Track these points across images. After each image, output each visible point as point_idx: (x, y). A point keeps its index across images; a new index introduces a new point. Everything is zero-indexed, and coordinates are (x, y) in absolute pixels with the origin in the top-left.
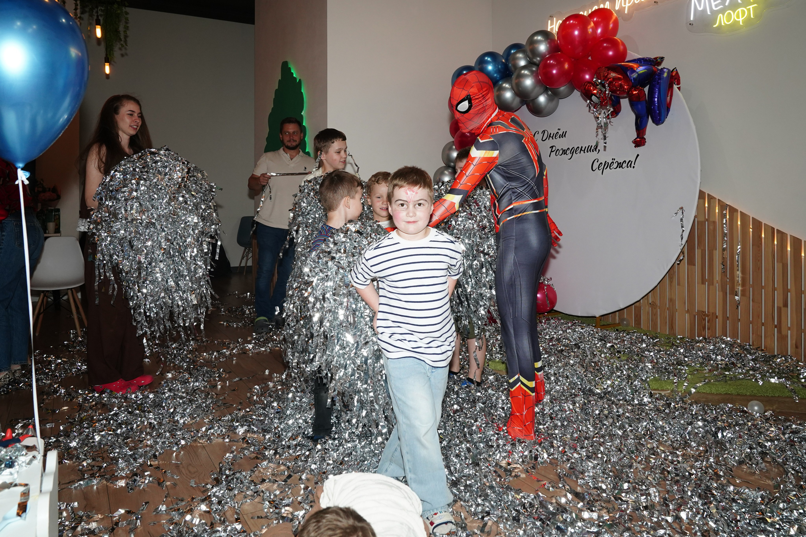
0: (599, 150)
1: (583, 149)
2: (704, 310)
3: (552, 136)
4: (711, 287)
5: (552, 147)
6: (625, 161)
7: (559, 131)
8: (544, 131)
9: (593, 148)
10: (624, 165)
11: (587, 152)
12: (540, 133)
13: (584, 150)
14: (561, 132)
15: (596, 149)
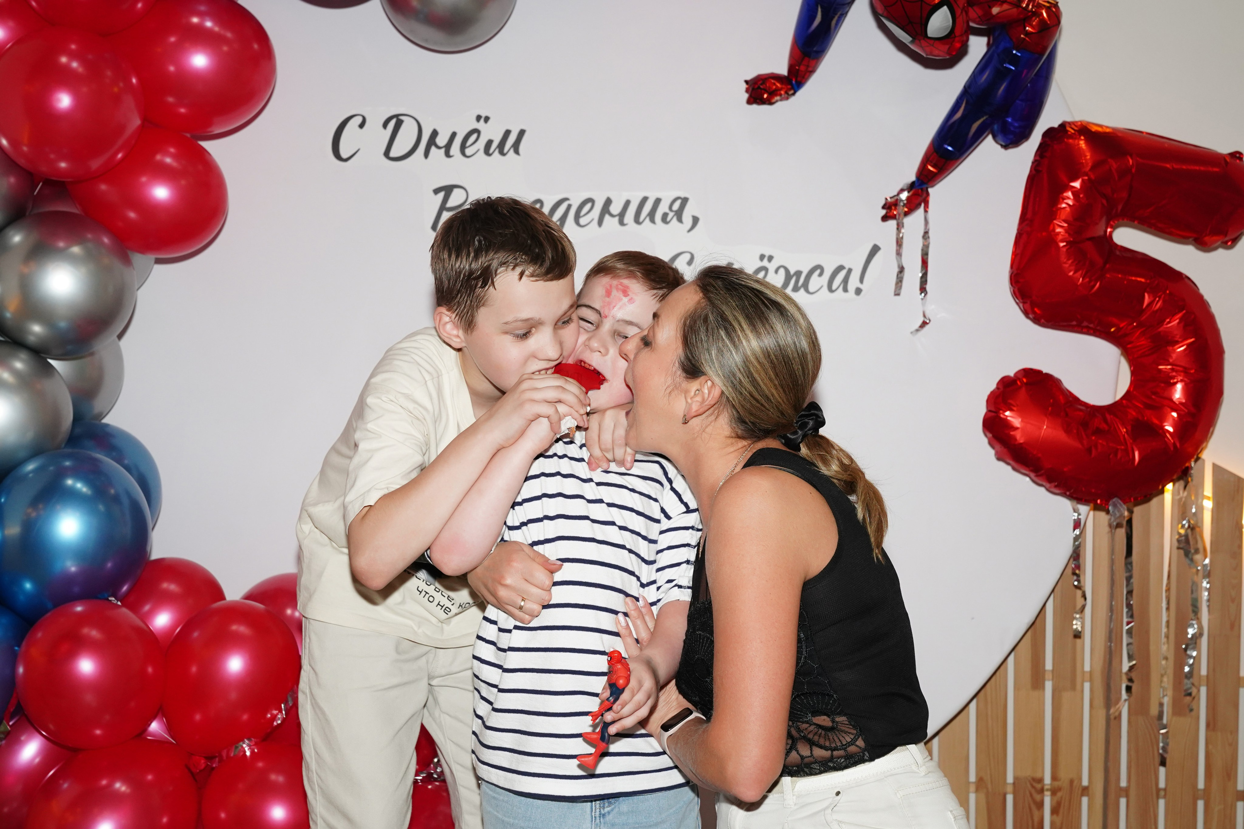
0: (696, 220)
1: (615, 209)
2: (1038, 775)
3: (442, 140)
4: (1067, 696)
5: (448, 190)
6: (818, 269)
7: (481, 125)
8: (396, 122)
9: (663, 208)
10: (815, 282)
11: (637, 220)
12: (375, 122)
13: (622, 215)
14: (492, 132)
15: (679, 215)
